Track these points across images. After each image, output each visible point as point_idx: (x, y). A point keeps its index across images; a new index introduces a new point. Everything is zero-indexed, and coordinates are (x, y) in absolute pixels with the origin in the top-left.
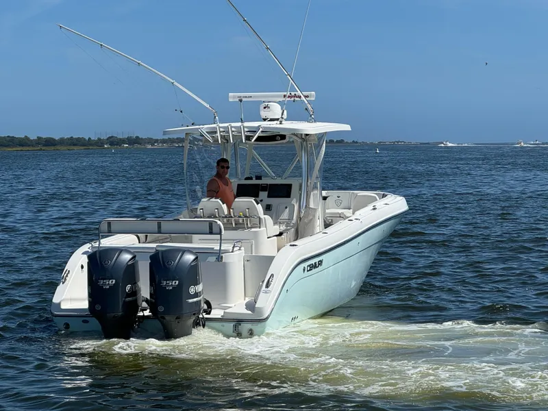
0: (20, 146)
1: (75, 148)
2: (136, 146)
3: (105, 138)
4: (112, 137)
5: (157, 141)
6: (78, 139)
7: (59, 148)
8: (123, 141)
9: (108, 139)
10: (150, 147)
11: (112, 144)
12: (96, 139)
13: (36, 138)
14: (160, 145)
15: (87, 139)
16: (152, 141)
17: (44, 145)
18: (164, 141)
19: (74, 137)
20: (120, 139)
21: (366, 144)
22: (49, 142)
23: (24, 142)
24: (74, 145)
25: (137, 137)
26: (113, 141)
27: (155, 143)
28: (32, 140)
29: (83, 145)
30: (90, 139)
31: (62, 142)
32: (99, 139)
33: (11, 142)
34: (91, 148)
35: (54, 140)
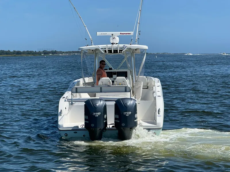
0: (6, 54)
1: (29, 55)
2: (55, 54)
3: (42, 51)
4: (45, 50)
5: (63, 52)
6: (31, 52)
7: (23, 55)
8: (49, 52)
9: (43, 52)
10: (61, 55)
11: (45, 54)
12: (38, 51)
13: (13, 51)
14: (65, 54)
15: (34, 51)
16: (61, 52)
17: (17, 54)
18: (67, 53)
19: (29, 51)
20: (48, 52)
21: (152, 54)
22: (18, 53)
23: (8, 53)
24: (29, 54)
25: (56, 51)
26: (46, 53)
27: (63, 53)
28: (11, 52)
29: (33, 54)
30: (35, 51)
31: (24, 53)
32: (39, 52)
33: (2, 53)
34: (36, 55)
35: (20, 52)
